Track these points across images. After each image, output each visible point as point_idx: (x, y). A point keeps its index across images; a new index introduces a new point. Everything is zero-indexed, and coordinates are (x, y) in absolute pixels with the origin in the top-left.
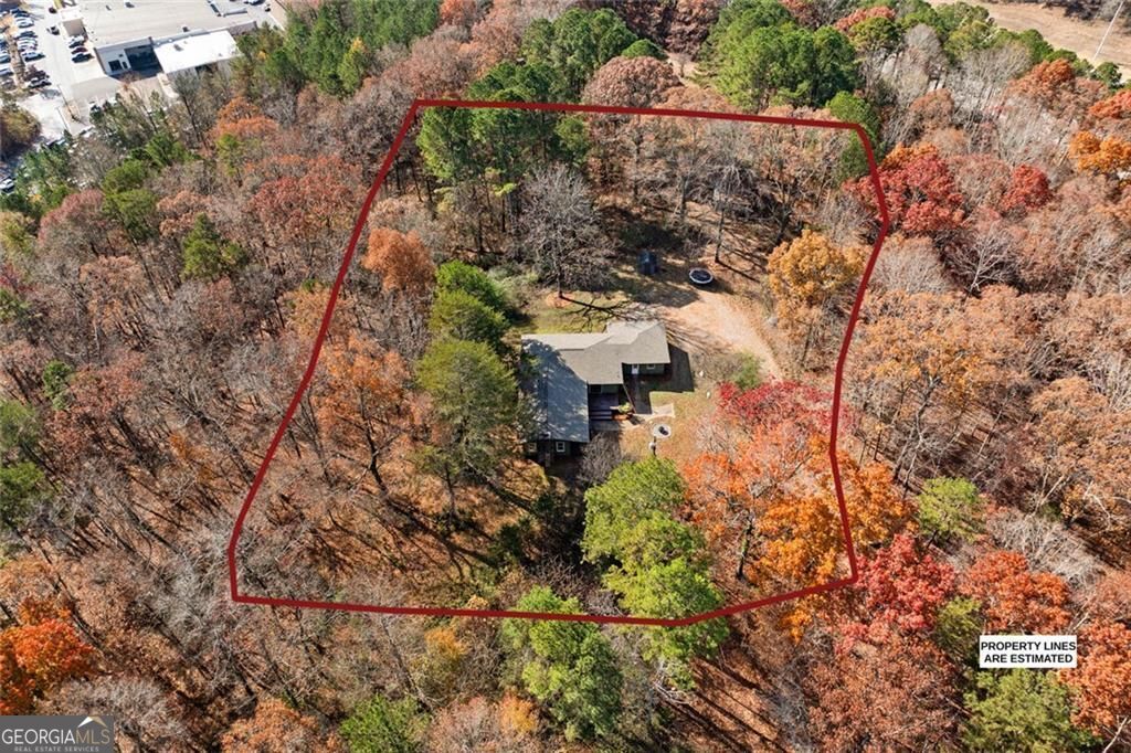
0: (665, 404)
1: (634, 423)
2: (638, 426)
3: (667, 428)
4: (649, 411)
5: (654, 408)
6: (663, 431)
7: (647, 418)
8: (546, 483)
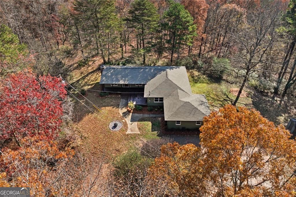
0: (139, 129)
1: (123, 113)
2: (122, 115)
3: (117, 129)
4: (133, 120)
5: (136, 123)
6: (115, 126)
7: (128, 119)
8: (92, 83)
